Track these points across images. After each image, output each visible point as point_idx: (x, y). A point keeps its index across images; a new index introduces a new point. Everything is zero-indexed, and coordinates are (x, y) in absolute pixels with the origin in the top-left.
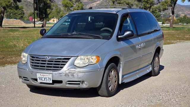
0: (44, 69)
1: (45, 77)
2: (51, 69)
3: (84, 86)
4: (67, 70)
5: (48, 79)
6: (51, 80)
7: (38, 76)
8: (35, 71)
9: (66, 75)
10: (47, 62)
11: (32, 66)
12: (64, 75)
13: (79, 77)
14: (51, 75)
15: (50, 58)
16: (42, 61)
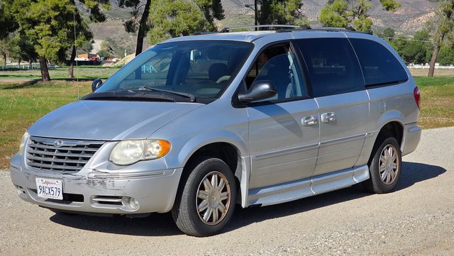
0: (49, 169)
1: (49, 186)
2: (61, 170)
3: (132, 208)
4: (91, 171)
5: (55, 190)
6: (61, 192)
7: (39, 182)
8: (34, 171)
9: (90, 182)
10: (55, 153)
11: (29, 161)
12: (85, 182)
13: (116, 187)
14: (60, 182)
15: (62, 144)
16: (49, 150)
